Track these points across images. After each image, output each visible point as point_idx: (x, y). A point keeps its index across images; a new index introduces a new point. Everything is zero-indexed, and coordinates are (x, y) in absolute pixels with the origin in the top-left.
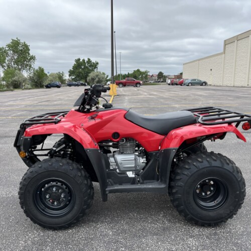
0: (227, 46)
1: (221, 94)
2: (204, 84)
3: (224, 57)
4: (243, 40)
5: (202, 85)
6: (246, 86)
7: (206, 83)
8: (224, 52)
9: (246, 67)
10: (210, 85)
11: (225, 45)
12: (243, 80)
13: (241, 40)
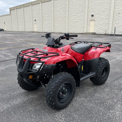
0: (11, 11)
1: (19, 35)
2: (2, 30)
3: (11, 17)
4: (19, 9)
5: (1, 31)
6: (24, 31)
7: (3, 30)
8: (10, 14)
9: (23, 23)
10: (6, 31)
11: (10, 11)
12: (22, 28)
13: (18, 9)
